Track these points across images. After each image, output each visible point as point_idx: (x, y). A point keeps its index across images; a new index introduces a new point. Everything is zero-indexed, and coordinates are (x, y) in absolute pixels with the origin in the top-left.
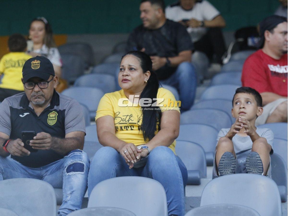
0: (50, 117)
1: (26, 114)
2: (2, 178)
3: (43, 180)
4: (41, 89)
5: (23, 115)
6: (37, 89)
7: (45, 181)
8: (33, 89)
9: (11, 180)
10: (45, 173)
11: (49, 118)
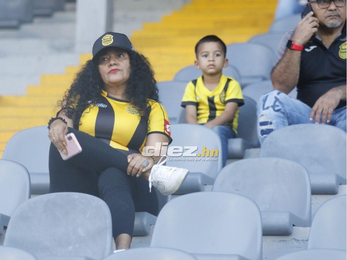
0: (342, 48)
1: (312, 48)
2: (287, 124)
3: (336, 126)
4: (337, 7)
5: (309, 48)
6: (332, 7)
7: (338, 127)
8: (327, 8)
9: (297, 126)
10: (338, 118)
11: (340, 51)
